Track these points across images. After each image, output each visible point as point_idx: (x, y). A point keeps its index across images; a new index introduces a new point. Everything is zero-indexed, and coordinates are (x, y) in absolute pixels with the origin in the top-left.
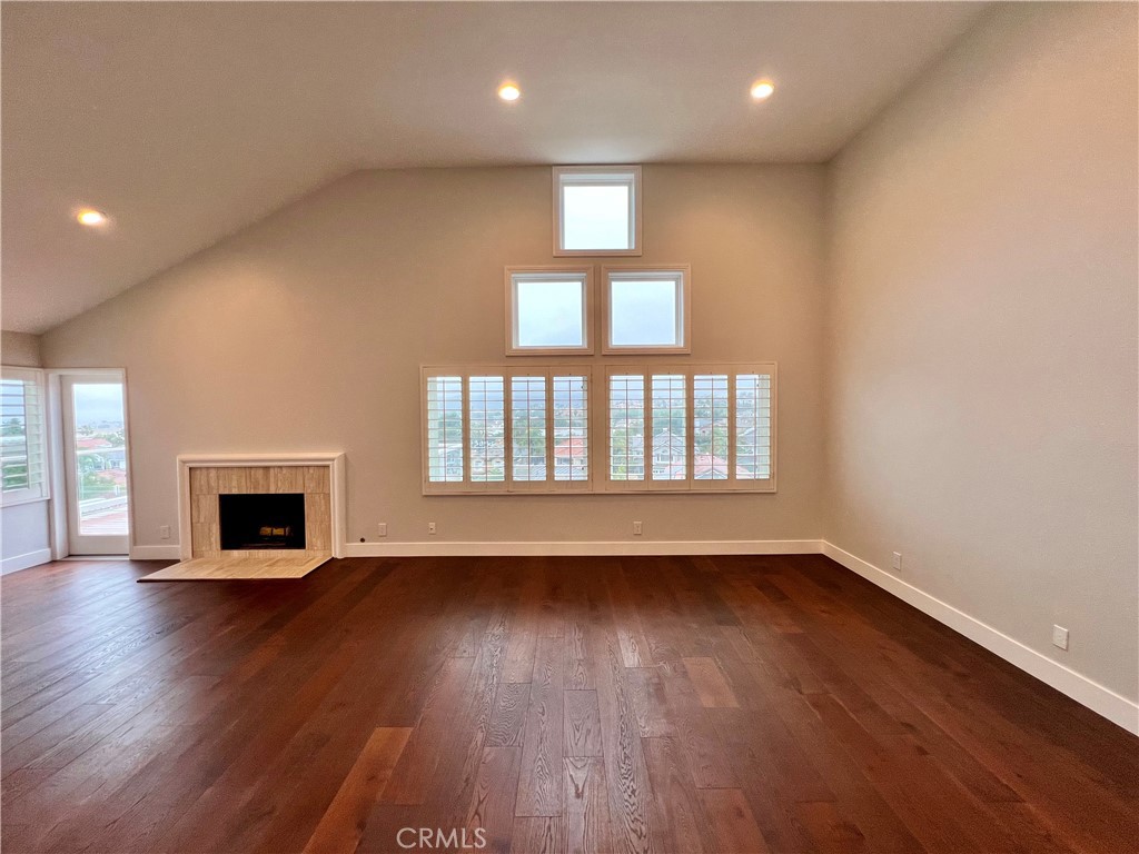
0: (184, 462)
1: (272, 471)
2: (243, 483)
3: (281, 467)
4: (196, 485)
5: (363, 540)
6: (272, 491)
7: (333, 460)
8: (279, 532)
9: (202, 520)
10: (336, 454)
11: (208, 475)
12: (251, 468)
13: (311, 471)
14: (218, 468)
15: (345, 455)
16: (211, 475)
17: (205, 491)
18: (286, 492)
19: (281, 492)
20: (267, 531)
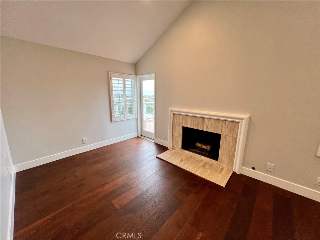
0: (171, 111)
1: (206, 120)
2: (192, 124)
3: (211, 119)
4: (175, 121)
5: (253, 168)
6: (205, 130)
7: (242, 119)
8: (204, 147)
9: (176, 135)
10: (246, 116)
11: (179, 117)
12: (196, 117)
13: (227, 123)
14: (183, 115)
15: (250, 117)
16: (180, 118)
17: (178, 124)
18: (212, 131)
19: (209, 131)
20: (199, 145)
